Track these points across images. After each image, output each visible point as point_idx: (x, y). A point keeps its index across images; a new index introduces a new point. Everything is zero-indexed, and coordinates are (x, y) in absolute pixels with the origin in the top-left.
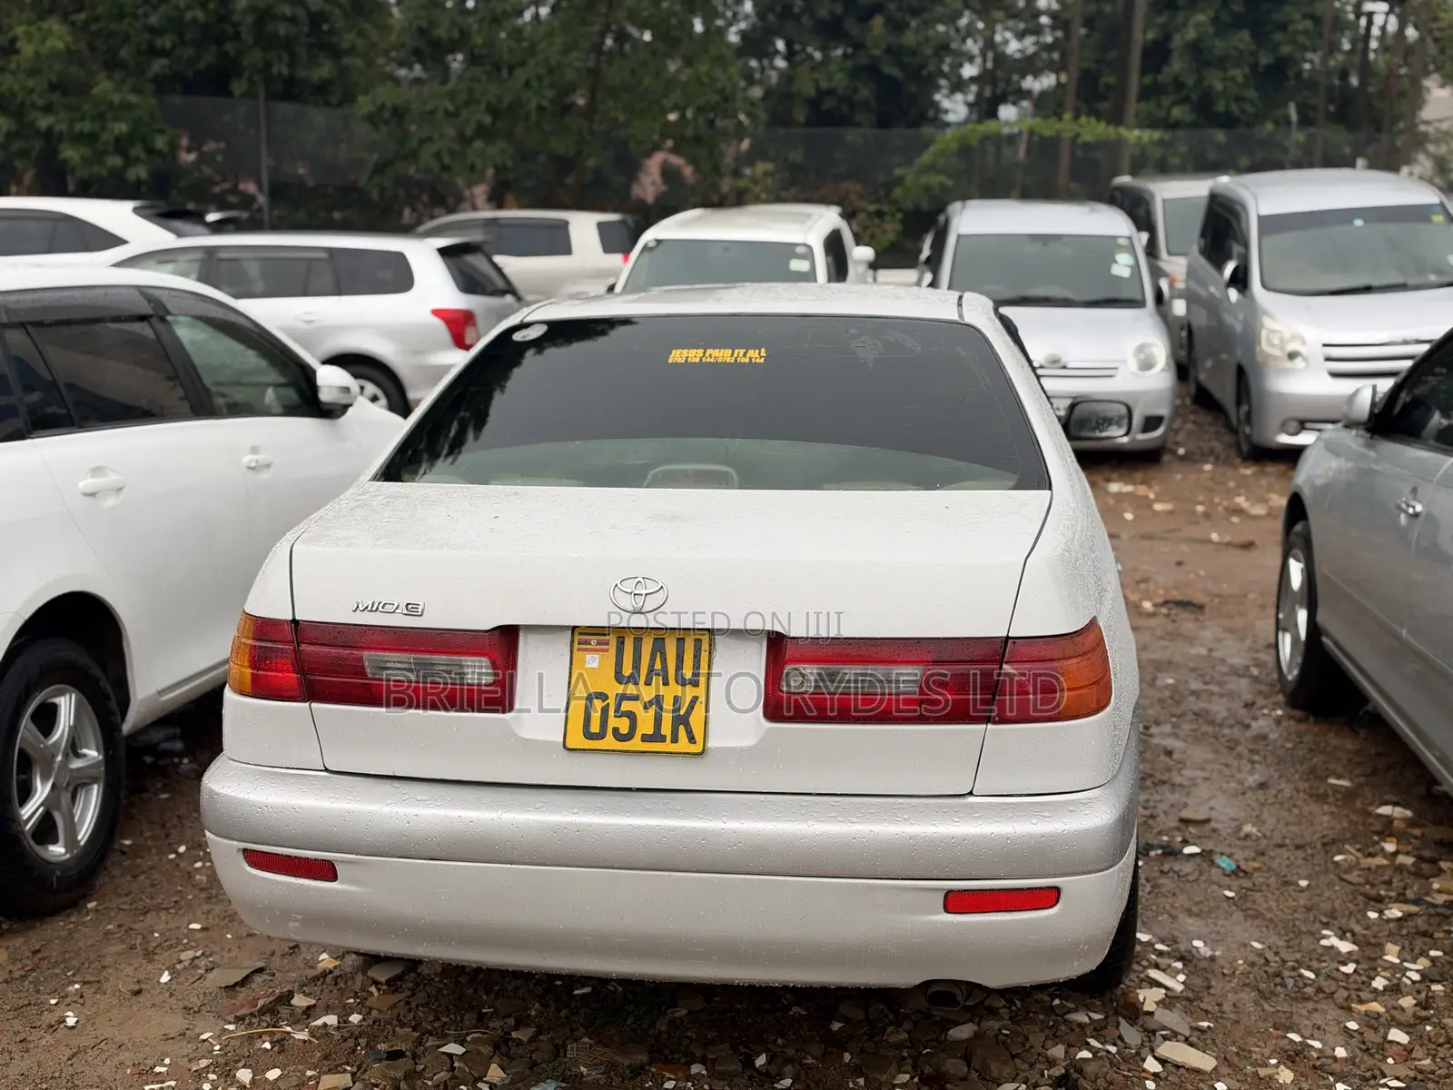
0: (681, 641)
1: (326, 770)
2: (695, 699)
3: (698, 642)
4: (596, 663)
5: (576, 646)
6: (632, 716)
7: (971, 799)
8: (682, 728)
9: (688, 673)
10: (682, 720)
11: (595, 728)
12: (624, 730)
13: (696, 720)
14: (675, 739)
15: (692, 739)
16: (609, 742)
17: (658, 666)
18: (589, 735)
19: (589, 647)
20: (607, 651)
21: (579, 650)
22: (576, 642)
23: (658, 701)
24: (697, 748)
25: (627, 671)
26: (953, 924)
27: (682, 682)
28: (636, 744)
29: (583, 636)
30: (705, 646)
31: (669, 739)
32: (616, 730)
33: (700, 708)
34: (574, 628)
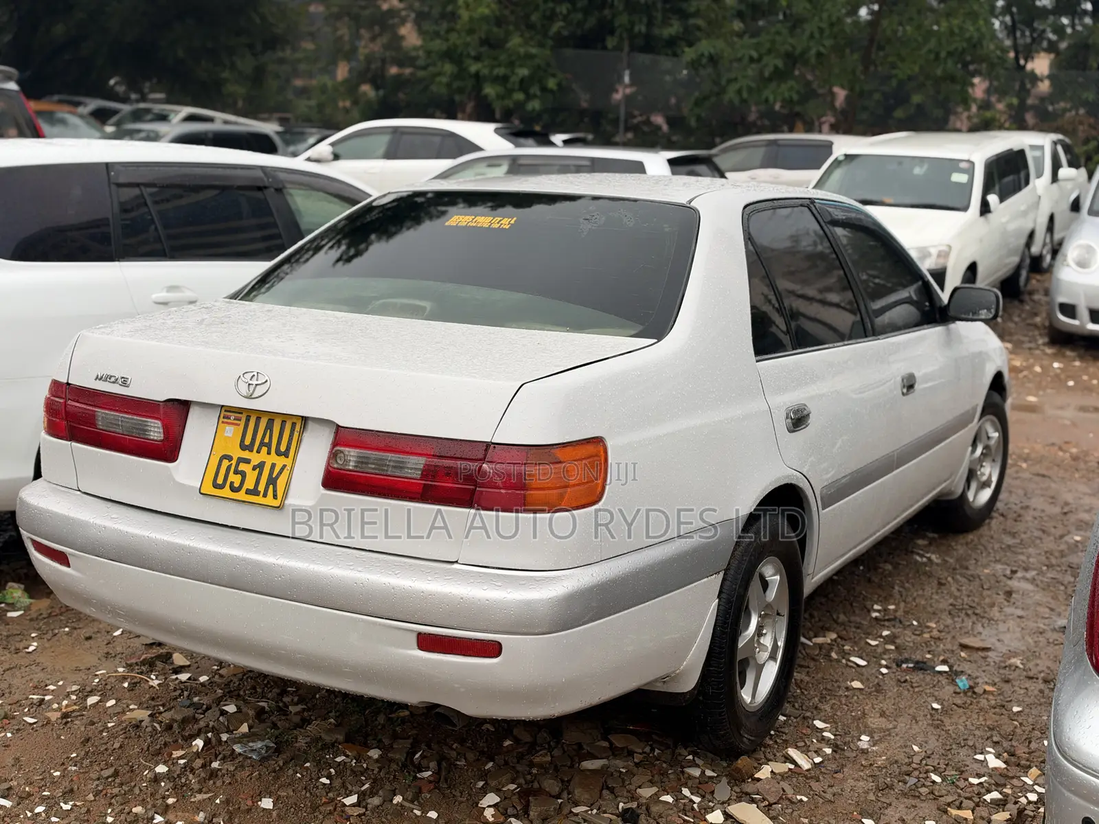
0: (284, 422)
1: (79, 490)
2: (285, 466)
3: (294, 425)
4: (231, 432)
5: (221, 419)
6: (243, 474)
7: (456, 566)
8: (271, 487)
9: (283, 448)
10: (272, 481)
11: (220, 481)
12: (236, 485)
13: (281, 483)
14: (265, 495)
15: (275, 497)
16: (226, 492)
17: (267, 440)
18: (216, 486)
19: (229, 421)
20: (238, 425)
21: (223, 422)
22: (222, 416)
23: (261, 466)
24: (276, 503)
25: (247, 442)
26: (422, 659)
27: (278, 453)
28: (241, 495)
29: (228, 413)
30: (298, 428)
31: (262, 494)
32: (232, 483)
33: (286, 473)
34: (223, 406)
